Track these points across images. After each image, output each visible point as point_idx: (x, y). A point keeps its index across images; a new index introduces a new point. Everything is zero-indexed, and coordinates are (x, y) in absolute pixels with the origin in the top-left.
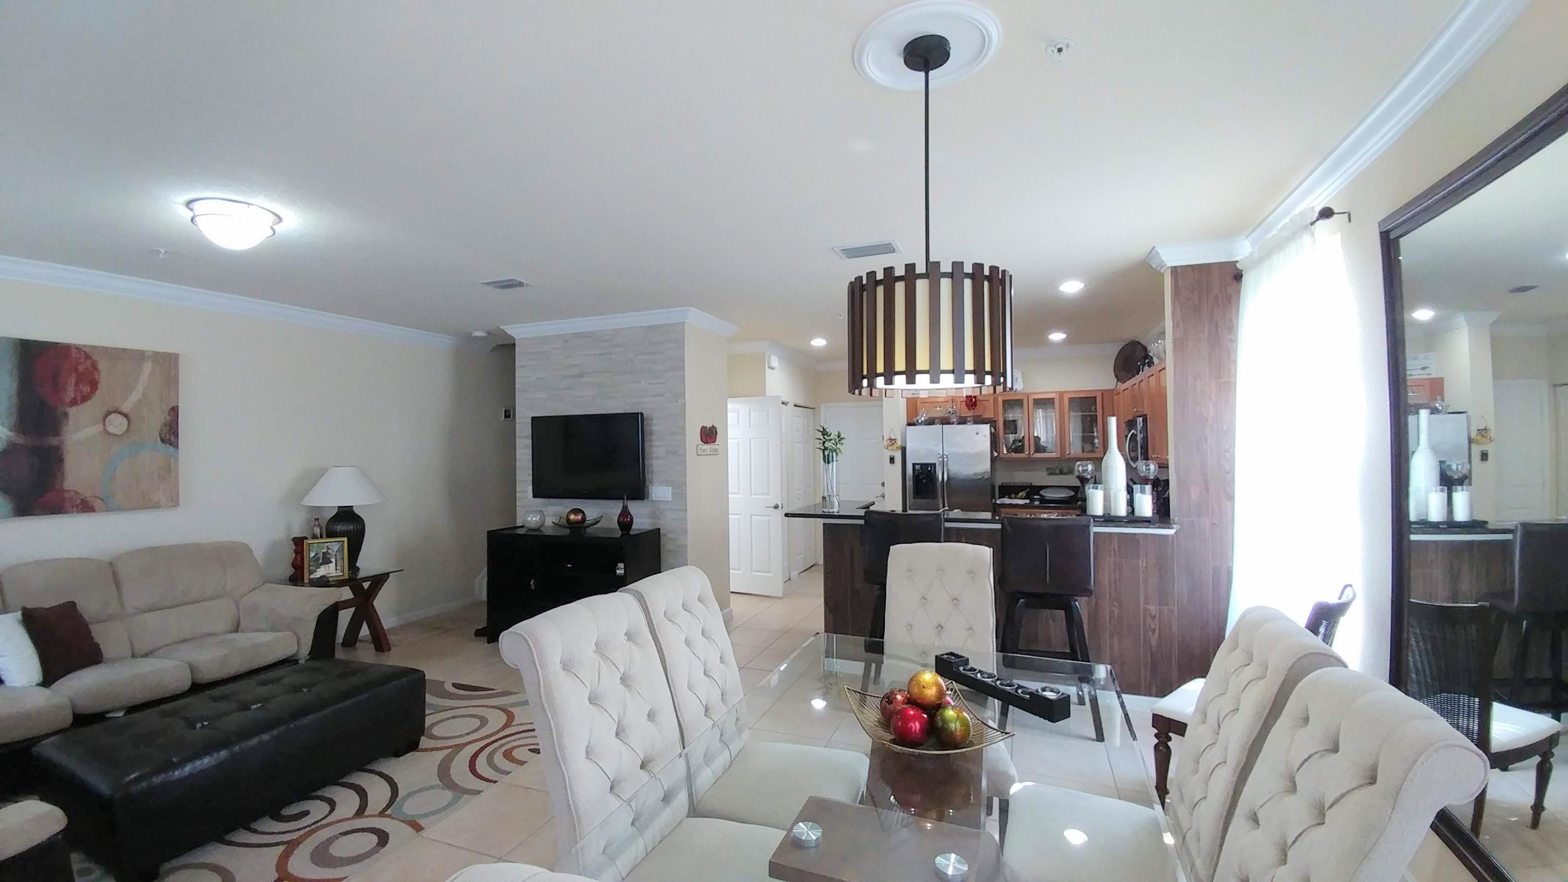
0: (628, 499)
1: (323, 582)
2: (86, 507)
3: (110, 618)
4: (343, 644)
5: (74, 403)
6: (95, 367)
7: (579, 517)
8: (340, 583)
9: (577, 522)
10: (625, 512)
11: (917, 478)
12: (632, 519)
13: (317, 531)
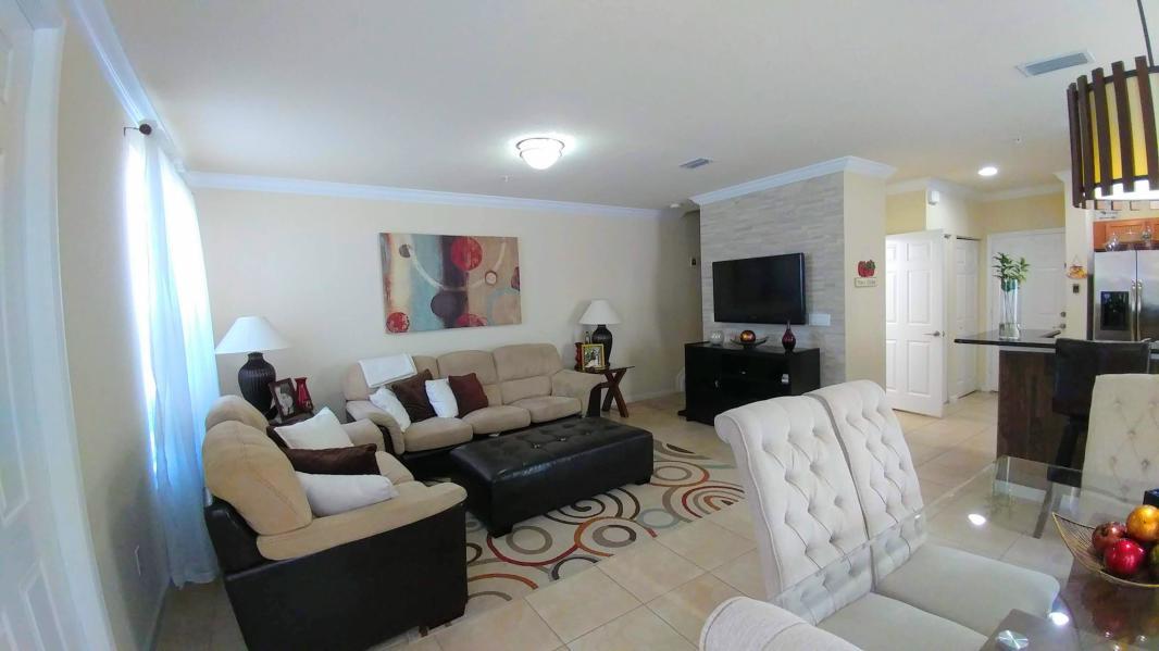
0: (791, 324)
1: (592, 371)
2: (479, 324)
3: (491, 383)
4: (603, 410)
5: (471, 268)
6: (480, 247)
7: (751, 337)
8: (601, 372)
9: (749, 340)
10: (788, 334)
11: (1105, 306)
12: (794, 340)
13: (588, 339)
